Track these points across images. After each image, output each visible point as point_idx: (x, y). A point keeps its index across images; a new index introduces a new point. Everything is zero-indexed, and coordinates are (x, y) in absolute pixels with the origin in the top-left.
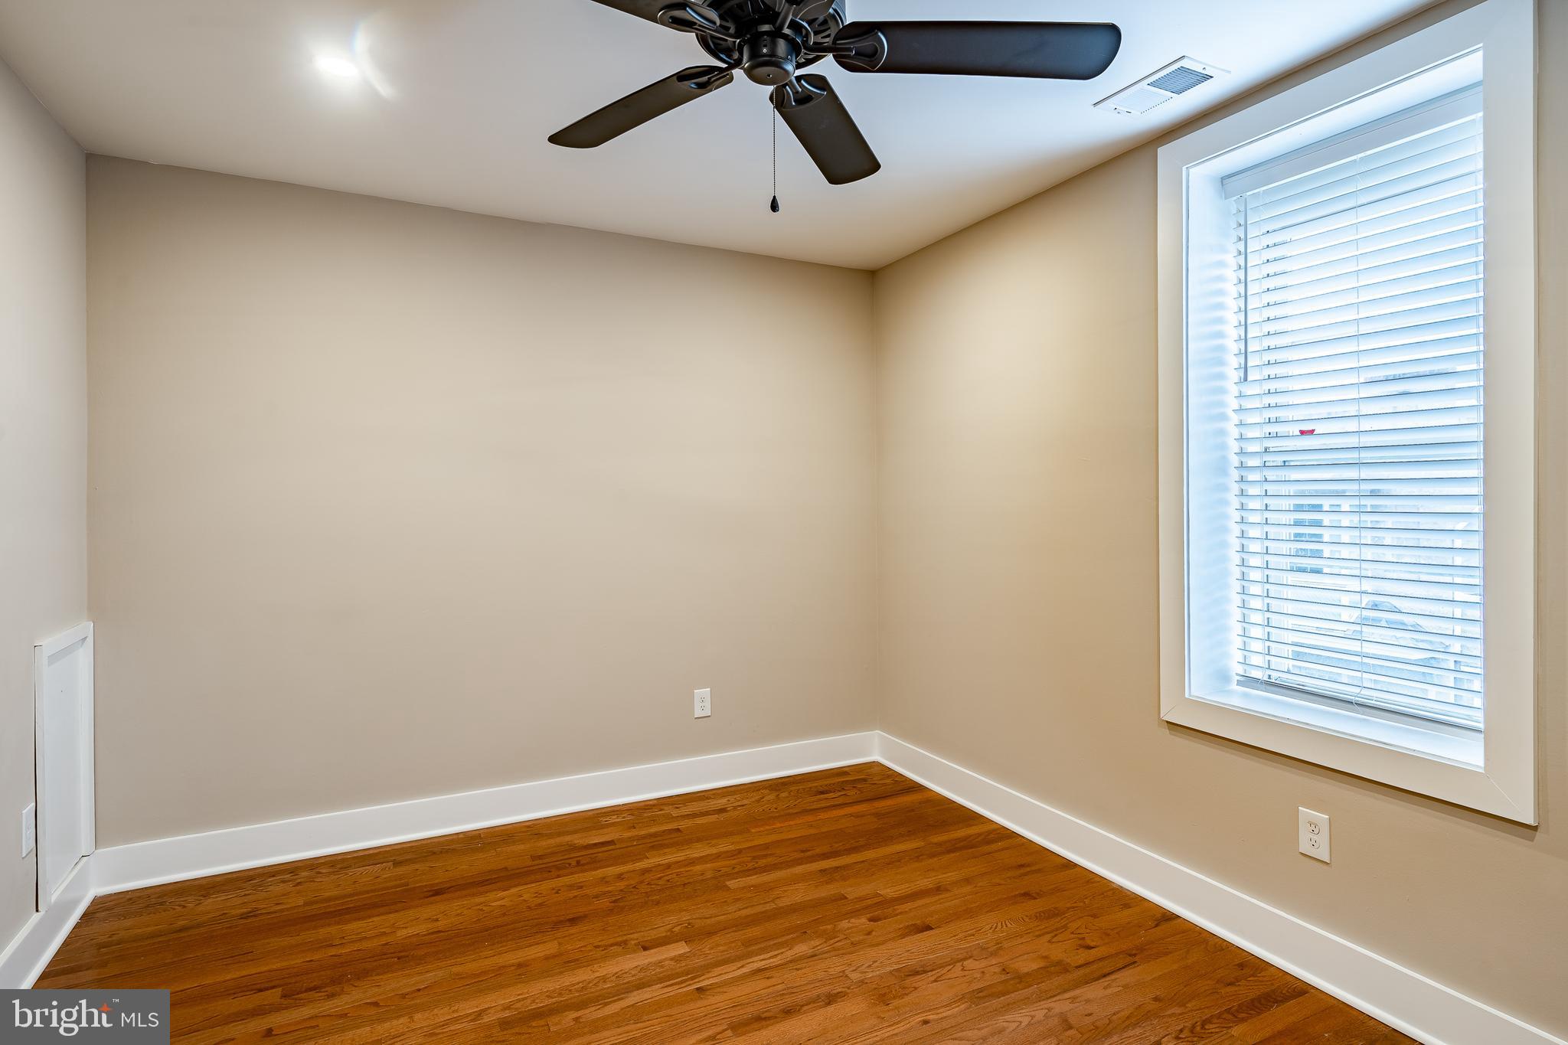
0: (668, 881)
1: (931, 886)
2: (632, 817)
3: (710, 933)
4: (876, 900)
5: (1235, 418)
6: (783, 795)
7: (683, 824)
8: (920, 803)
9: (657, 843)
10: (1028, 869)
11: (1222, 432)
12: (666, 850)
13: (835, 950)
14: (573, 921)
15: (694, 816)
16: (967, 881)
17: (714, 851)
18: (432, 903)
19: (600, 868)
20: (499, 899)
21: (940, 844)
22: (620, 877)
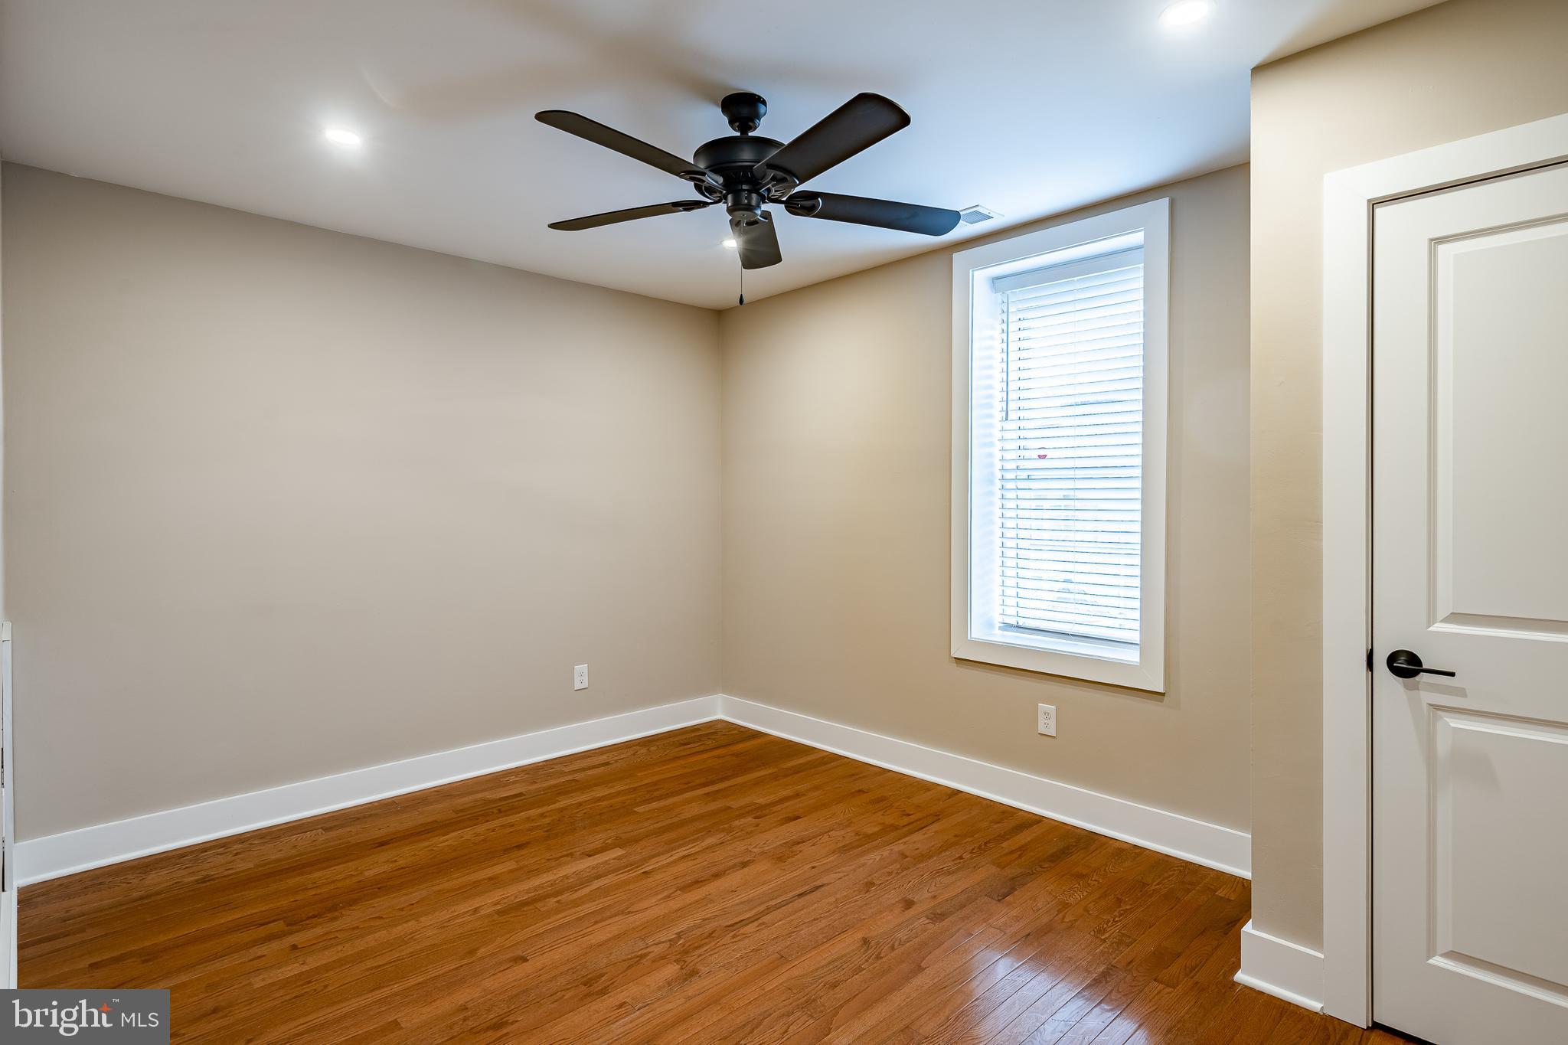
0: (585, 813)
1: (791, 794)
2: (527, 776)
3: (637, 840)
4: (754, 807)
5: (999, 445)
6: (652, 749)
7: (577, 776)
8: (765, 744)
9: (562, 791)
10: (857, 777)
11: (991, 455)
12: (572, 795)
13: (736, 838)
14: (519, 847)
15: (583, 770)
16: (817, 788)
17: (612, 791)
18: (382, 851)
19: (522, 811)
20: (445, 842)
21: (789, 769)
22: (542, 815)
